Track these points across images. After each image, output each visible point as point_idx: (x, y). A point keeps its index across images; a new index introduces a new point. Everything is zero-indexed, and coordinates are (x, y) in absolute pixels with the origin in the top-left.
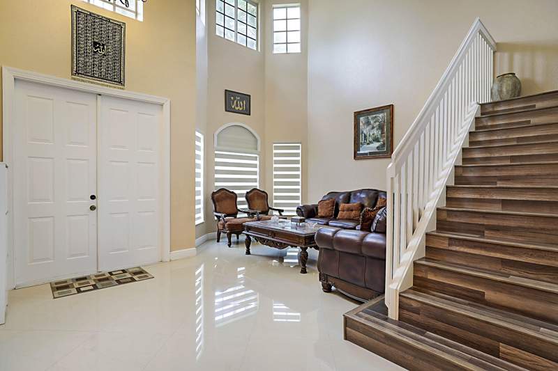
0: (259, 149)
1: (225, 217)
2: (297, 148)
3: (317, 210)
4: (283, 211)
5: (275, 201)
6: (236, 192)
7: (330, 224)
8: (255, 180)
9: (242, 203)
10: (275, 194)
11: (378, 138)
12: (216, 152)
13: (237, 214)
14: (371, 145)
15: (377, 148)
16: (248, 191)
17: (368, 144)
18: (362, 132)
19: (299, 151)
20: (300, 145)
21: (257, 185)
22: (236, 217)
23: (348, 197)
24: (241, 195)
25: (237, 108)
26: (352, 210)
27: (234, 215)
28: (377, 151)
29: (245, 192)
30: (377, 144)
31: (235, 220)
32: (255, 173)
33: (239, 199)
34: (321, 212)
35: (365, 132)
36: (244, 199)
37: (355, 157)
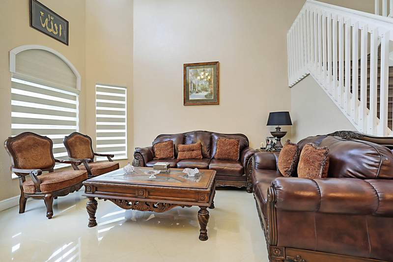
0: (79, 88)
1: (40, 174)
2: (123, 92)
3: (154, 152)
4: (113, 156)
5: (98, 146)
6: (50, 137)
7: (178, 165)
8: (73, 123)
9: (59, 150)
10: (98, 139)
11: (206, 88)
12: (13, 80)
13: (53, 165)
14: (200, 94)
15: (206, 96)
16: (68, 135)
17: (197, 92)
18: (191, 82)
19: (125, 96)
20: (126, 90)
21: (77, 129)
22: (51, 171)
23: (183, 138)
24: (58, 141)
25: (50, 30)
26: (193, 150)
27: (49, 168)
28: (205, 99)
29: (63, 136)
30: (206, 93)
31: (52, 175)
32: (74, 115)
33: (55, 146)
34: (158, 154)
35: (194, 82)
36: (63, 145)
37: (184, 103)
